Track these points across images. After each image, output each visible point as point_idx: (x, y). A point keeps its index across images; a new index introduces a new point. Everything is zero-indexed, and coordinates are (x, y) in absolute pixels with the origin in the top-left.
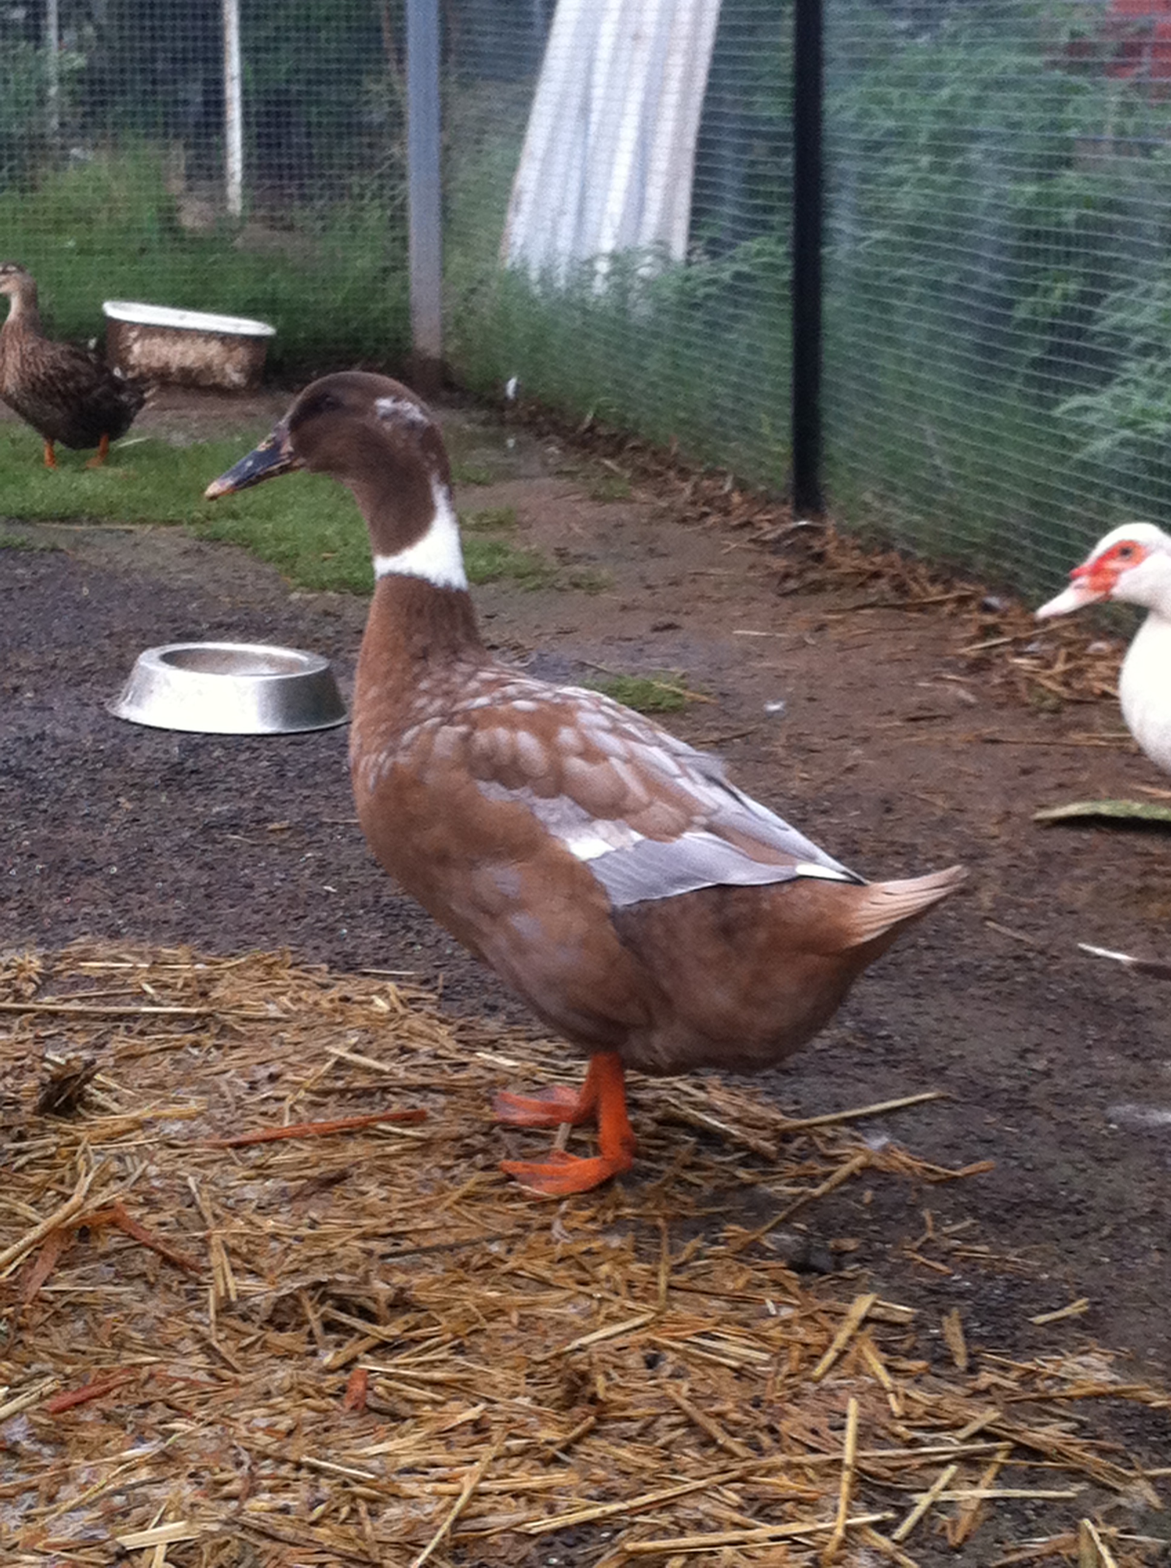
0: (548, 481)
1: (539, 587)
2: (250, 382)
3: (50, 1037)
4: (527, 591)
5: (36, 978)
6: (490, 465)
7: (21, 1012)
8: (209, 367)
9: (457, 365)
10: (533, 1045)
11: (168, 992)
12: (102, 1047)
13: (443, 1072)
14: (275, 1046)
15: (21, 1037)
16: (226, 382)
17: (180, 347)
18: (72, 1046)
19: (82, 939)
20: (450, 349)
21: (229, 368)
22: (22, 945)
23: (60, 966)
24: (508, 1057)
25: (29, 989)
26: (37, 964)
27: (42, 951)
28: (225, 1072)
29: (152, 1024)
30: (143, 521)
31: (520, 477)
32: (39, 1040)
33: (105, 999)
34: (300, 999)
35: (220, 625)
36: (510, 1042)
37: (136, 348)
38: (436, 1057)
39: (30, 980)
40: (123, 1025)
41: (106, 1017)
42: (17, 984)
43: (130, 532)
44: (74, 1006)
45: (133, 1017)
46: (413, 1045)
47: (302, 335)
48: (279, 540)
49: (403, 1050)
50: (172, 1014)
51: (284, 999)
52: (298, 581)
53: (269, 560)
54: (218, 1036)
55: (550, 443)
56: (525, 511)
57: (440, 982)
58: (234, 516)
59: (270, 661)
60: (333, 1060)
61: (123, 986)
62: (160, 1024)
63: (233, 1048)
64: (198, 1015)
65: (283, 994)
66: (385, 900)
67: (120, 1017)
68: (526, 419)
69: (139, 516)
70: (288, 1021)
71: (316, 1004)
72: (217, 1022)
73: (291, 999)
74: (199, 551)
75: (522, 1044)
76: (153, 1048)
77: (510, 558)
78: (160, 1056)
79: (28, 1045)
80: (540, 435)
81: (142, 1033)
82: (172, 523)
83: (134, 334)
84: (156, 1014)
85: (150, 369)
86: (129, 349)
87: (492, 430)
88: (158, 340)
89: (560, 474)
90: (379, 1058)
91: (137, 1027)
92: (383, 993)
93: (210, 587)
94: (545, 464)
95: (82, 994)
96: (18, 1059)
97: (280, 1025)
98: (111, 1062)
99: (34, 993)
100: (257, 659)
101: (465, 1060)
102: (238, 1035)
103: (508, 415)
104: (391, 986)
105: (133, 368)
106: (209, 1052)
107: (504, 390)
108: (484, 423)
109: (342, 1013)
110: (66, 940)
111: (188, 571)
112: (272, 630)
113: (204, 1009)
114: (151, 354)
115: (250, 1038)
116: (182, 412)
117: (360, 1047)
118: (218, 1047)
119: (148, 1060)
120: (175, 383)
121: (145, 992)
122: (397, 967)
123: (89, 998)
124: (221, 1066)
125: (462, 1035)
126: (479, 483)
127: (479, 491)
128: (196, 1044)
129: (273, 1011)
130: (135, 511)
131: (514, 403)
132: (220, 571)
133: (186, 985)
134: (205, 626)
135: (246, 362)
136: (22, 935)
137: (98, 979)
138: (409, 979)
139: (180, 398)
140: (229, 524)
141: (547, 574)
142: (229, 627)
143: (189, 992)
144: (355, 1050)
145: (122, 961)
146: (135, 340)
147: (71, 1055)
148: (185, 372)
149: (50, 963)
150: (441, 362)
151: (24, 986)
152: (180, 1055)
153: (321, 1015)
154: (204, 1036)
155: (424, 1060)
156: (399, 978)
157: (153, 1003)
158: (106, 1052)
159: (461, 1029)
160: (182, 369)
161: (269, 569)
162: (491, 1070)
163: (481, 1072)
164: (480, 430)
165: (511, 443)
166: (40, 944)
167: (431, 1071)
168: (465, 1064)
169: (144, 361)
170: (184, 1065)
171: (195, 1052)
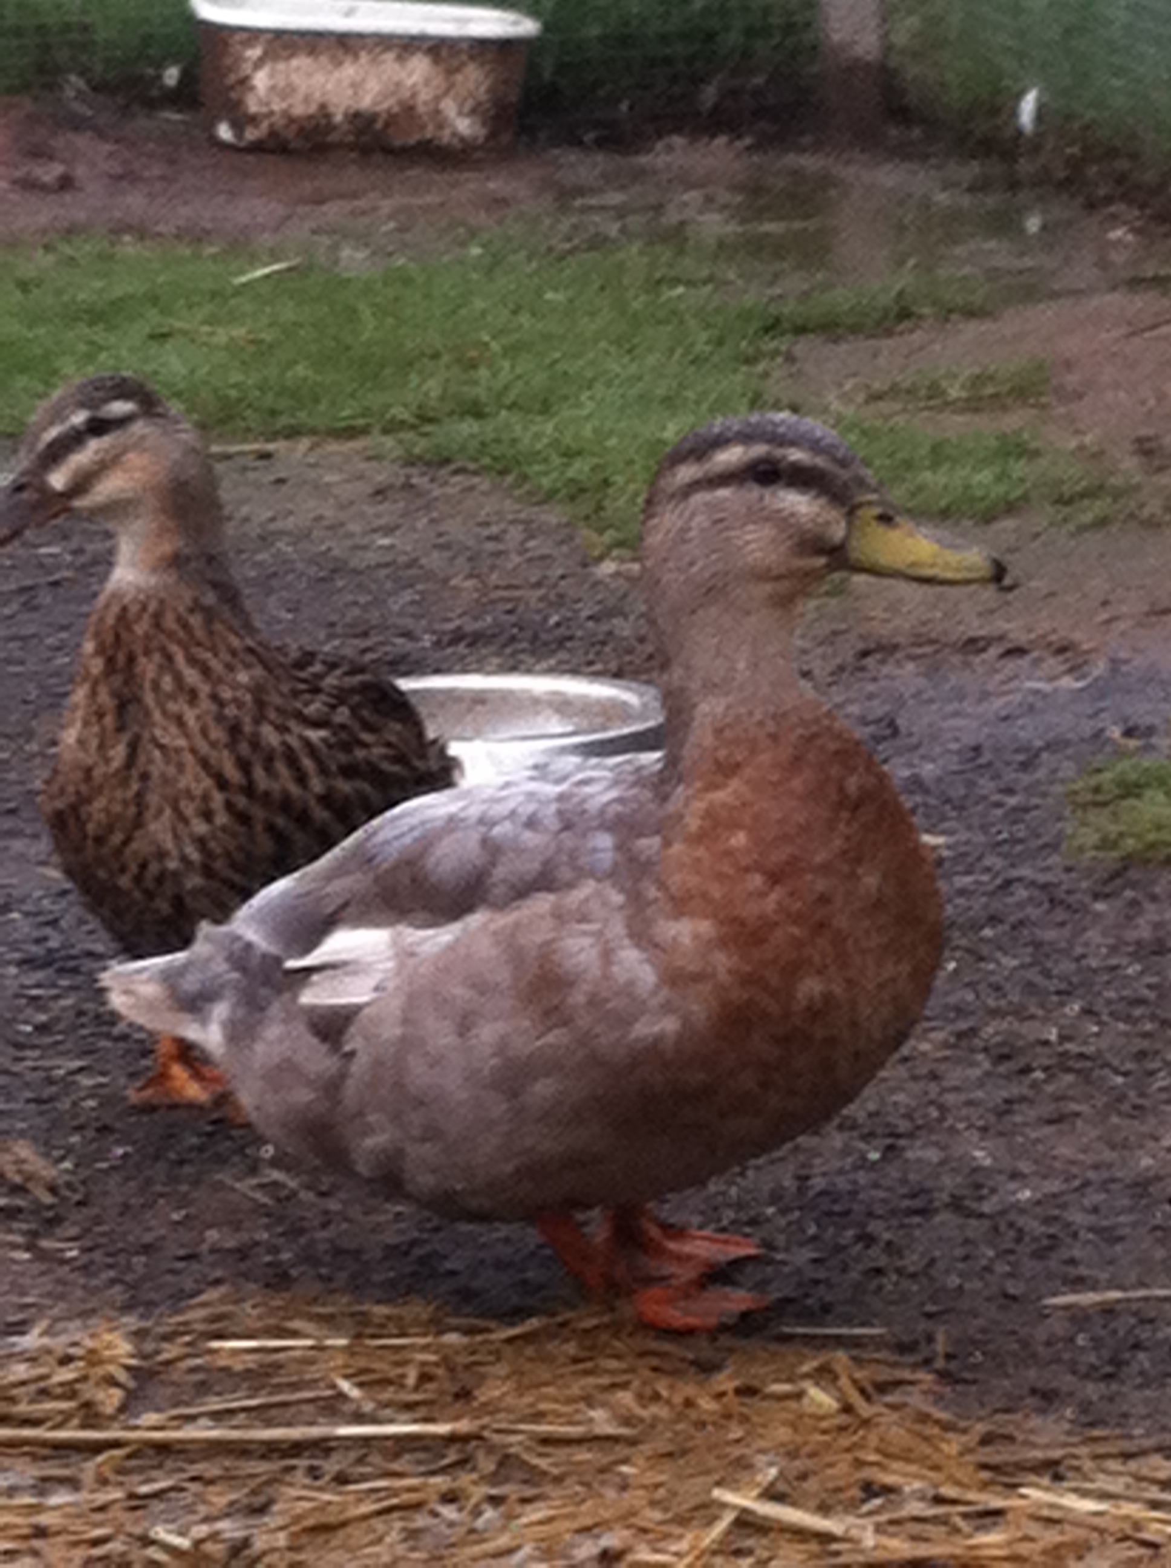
0: (1116, 299)
1: (1102, 523)
2: (492, 135)
3: (157, 1495)
4: (1082, 529)
5: (122, 1376)
6: (993, 274)
7: (97, 1448)
8: (409, 109)
9: (913, 70)
10: (1133, 1465)
11: (388, 1394)
12: (261, 1510)
13: (957, 1530)
14: (610, 1494)
15: (101, 1498)
16: (445, 137)
17: (349, 71)
18: (203, 1510)
19: (212, 1295)
20: (900, 38)
21: (449, 107)
22: (93, 1311)
23: (170, 1351)
24: (1084, 1494)
25: (110, 1399)
26: (123, 1348)
27: (131, 1321)
28: (510, 1551)
29: (361, 1461)
30: (293, 433)
31: (1055, 295)
32: (137, 1503)
33: (262, 1414)
34: (656, 1397)
35: (457, 637)
36: (1088, 1465)
37: (261, 80)
38: (939, 1500)
39: (111, 1381)
40: (302, 1463)
41: (271, 1450)
42: (88, 1391)
43: (266, 456)
44: (203, 1431)
45: (323, 1447)
46: (889, 1479)
47: (594, 31)
48: (570, 455)
49: (870, 1490)
50: (397, 1438)
51: (626, 1398)
52: (609, 536)
53: (550, 496)
54: (493, 1479)
55: (1114, 220)
56: (1069, 365)
57: (941, 1345)
58: (476, 411)
59: (562, 705)
60: (728, 1517)
61: (295, 1387)
62: (376, 1459)
63: (525, 1501)
64: (452, 1439)
65: (624, 1386)
66: (818, 1183)
67: (297, 1448)
68: (1062, 175)
69: (283, 421)
70: (633, 1442)
71: (689, 1403)
72: (491, 1449)
73: (640, 1397)
74: (408, 486)
75: (1113, 1465)
76: (366, 1508)
77: (1043, 462)
78: (378, 1524)
79: (116, 1512)
80: (1091, 206)
81: (342, 1479)
82: (351, 433)
83: (254, 53)
84: (366, 1440)
85: (292, 120)
86: (244, 82)
87: (991, 201)
88: (301, 62)
89: (1135, 283)
90: (824, 1509)
91: (332, 1466)
92: (825, 1375)
93: (435, 561)
94: (1103, 264)
95: (215, 1404)
96: (96, 1542)
97: (622, 1451)
98: (281, 1539)
99: (123, 1409)
100: (534, 704)
101: (997, 1503)
102: (535, 1476)
103: (1025, 167)
104: (841, 1358)
105: (253, 120)
106: (477, 1513)
107: (1014, 113)
108: (977, 187)
109: (744, 1419)
110: (179, 1298)
111: (389, 530)
112: (561, 642)
113: (464, 1426)
114: (289, 90)
115: (558, 1480)
116: (361, 203)
117: (781, 1487)
118: (495, 1501)
119: (356, 1533)
120: (339, 145)
121: (342, 1396)
122: (848, 1321)
123: (231, 1412)
124: (503, 1541)
125: (988, 1454)
126: (971, 313)
127: (972, 329)
128: (450, 1498)
129: (601, 1421)
130: (273, 413)
131: (1036, 145)
132: (454, 528)
133: (425, 1378)
134: (427, 640)
135: (482, 94)
136: (92, 1291)
137: (248, 1373)
138: (878, 1343)
139: (353, 176)
140: (468, 427)
141: (1117, 494)
142: (476, 639)
143: (430, 1390)
144: (771, 1494)
145: (295, 1334)
146: (258, 64)
147: (202, 1530)
148: (361, 121)
149: (149, 1346)
150: (883, 68)
151: (100, 1395)
152: (421, 1520)
153: (701, 1425)
154: (465, 1479)
155: (916, 1508)
156: (856, 1343)
157: (359, 1418)
158: (270, 1521)
159: (986, 1440)
160: (355, 117)
161: (553, 516)
162: (1050, 1521)
163: (1033, 1529)
164: (966, 201)
165: (1033, 224)
166: (127, 1308)
167: (931, 1530)
168: (998, 1513)
169: (277, 106)
170: (427, 1540)
171: (449, 1512)
